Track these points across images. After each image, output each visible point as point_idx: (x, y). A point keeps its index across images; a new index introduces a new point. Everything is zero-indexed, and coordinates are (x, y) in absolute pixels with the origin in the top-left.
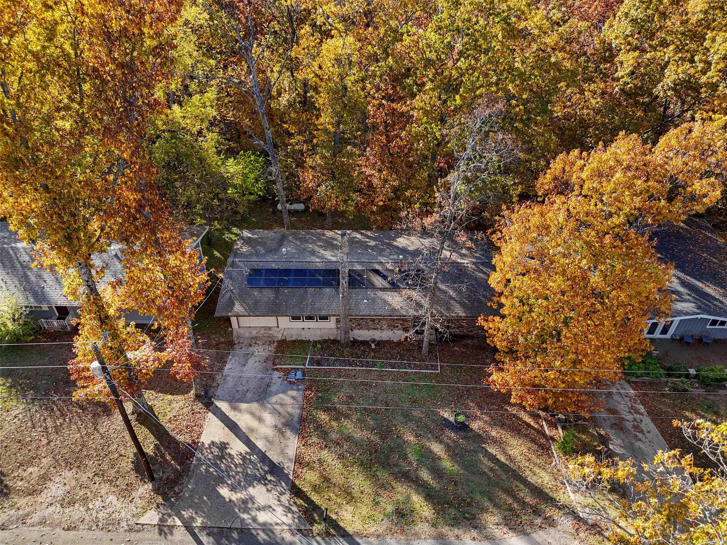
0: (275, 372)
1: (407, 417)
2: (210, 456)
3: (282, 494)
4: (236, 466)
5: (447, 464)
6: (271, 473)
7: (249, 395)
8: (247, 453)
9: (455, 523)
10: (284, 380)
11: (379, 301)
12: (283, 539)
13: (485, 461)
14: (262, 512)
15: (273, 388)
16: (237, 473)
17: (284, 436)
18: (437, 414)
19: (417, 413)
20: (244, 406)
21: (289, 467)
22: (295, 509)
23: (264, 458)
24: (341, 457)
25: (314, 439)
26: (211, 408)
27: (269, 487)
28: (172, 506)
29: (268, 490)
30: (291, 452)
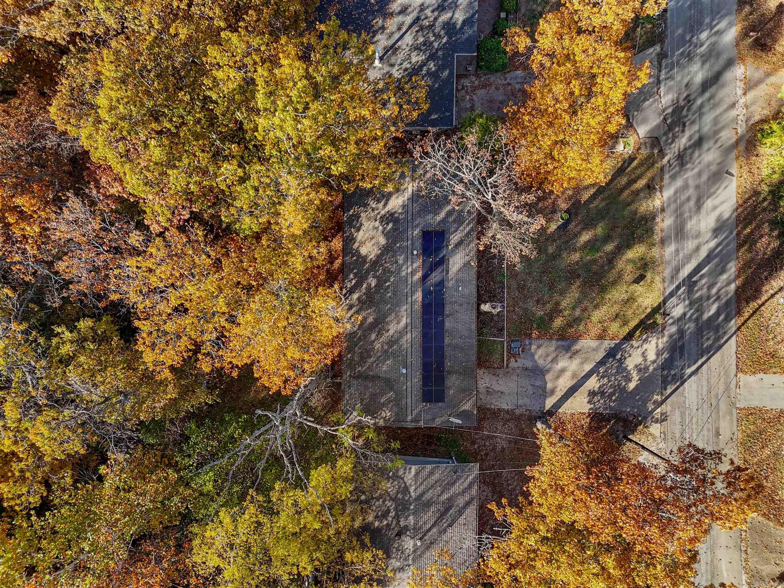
0: (510, 365)
1: (555, 257)
2: (602, 401)
3: (632, 346)
4: (609, 381)
5: (599, 230)
6: (614, 356)
7: (538, 383)
8: (598, 376)
9: (650, 231)
10: (519, 357)
11: (461, 276)
12: (667, 342)
13: (596, 203)
14: (648, 357)
15: (529, 364)
16: (616, 379)
17: (580, 350)
18: (553, 234)
19: (551, 250)
20: (549, 386)
21: (608, 344)
22: (644, 337)
23: (601, 363)
24: (596, 307)
25: (581, 328)
26: (554, 410)
27: (626, 355)
28: (645, 418)
29: (630, 356)
30: (594, 344)
